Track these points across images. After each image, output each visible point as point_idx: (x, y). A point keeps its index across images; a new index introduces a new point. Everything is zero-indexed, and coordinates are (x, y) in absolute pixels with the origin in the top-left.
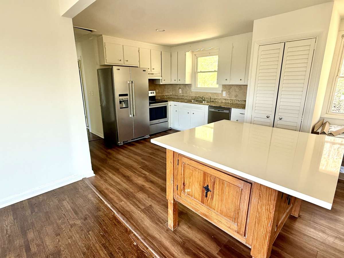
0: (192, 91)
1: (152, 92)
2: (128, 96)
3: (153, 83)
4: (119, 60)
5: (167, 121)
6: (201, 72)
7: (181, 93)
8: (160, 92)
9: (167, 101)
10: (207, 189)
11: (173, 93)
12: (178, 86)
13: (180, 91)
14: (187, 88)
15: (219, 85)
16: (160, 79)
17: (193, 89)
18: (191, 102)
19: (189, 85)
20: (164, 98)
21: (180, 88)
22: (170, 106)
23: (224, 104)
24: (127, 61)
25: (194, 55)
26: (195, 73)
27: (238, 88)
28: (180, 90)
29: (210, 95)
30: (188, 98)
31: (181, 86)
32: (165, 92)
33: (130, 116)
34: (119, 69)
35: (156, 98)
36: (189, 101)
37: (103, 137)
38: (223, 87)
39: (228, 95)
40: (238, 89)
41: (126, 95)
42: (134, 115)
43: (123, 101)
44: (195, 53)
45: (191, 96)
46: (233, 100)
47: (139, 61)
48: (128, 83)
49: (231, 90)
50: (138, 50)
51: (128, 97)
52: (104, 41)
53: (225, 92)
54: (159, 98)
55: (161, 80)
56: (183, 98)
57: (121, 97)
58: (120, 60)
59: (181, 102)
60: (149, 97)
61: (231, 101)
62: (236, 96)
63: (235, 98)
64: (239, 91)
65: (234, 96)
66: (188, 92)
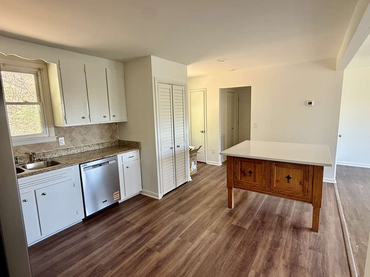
39: (69, 143)
40: (85, 130)
46: (80, 148)
53: (63, 138)
61: (77, 150)
62: (84, 141)
63: (83, 144)
64: (86, 133)
65: (81, 141)
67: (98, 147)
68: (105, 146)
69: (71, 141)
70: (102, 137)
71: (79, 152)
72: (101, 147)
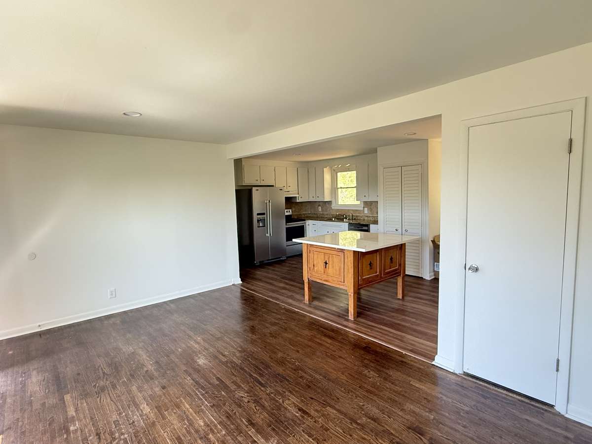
0: (333, 208)
1: (288, 210)
3: (289, 201)
6: (341, 188)
7: (320, 211)
8: (296, 210)
9: (305, 220)
10: (326, 263)
11: (311, 211)
12: (318, 204)
13: (320, 209)
14: (327, 205)
15: (361, 201)
17: (334, 206)
19: (330, 202)
20: (301, 217)
21: (319, 206)
22: (308, 225)
24: (263, 180)
25: (332, 171)
26: (334, 189)
28: (320, 207)
29: (352, 212)
30: (328, 217)
31: (320, 204)
32: (302, 210)
33: (267, 235)
34: (258, 190)
35: (292, 217)
36: (330, 220)
38: (364, 204)
39: (370, 212)
41: (264, 214)
42: (270, 235)
43: (261, 220)
44: (333, 169)
45: (332, 214)
47: (275, 180)
48: (266, 202)
49: (372, 207)
50: (274, 168)
51: (265, 216)
52: (243, 164)
54: (296, 217)
55: (297, 198)
56: (323, 216)
57: (259, 216)
58: (257, 180)
59: (320, 221)
60: (286, 216)
65: (376, 212)
66: (328, 209)
71: (374, 219)
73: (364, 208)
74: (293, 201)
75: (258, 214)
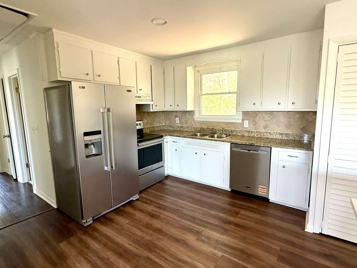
0: (195, 120)
1: (139, 122)
2: (101, 134)
3: (141, 110)
4: (84, 74)
5: (163, 166)
7: (178, 123)
8: (149, 122)
9: (162, 137)
11: (167, 123)
12: (175, 114)
13: (177, 120)
14: (188, 116)
16: (150, 104)
17: (197, 117)
18: (196, 137)
19: (191, 112)
20: (154, 131)
21: (176, 116)
22: (167, 142)
23: (248, 139)
24: (99, 76)
25: (196, 71)
26: (198, 96)
27: (269, 115)
28: (177, 119)
29: (224, 125)
30: (189, 130)
31: (177, 114)
32: (155, 122)
33: (106, 168)
35: (144, 131)
36: (194, 136)
37: (55, 206)
38: (244, 115)
39: (252, 126)
40: (269, 117)
41: (99, 132)
42: (112, 167)
43: (93, 144)
44: (198, 69)
45: (194, 128)
46: (261, 133)
47: (119, 78)
48: (102, 111)
49: (257, 118)
50: (117, 60)
51: (101, 136)
52: (56, 40)
53: (247, 121)
54: (148, 131)
55: (151, 106)
56: (182, 129)
57: (87, 138)
58: (87, 74)
59: (185, 137)
61: (257, 134)
62: (266, 127)
63: (265, 129)
64: (270, 119)
65: (263, 127)
66: (189, 121)
67: (280, 136)
68: (291, 138)
69: (254, 125)
70: (288, 126)
71: (259, 136)
72: (284, 138)
73: (243, 120)
74: (145, 110)
75: (86, 134)
